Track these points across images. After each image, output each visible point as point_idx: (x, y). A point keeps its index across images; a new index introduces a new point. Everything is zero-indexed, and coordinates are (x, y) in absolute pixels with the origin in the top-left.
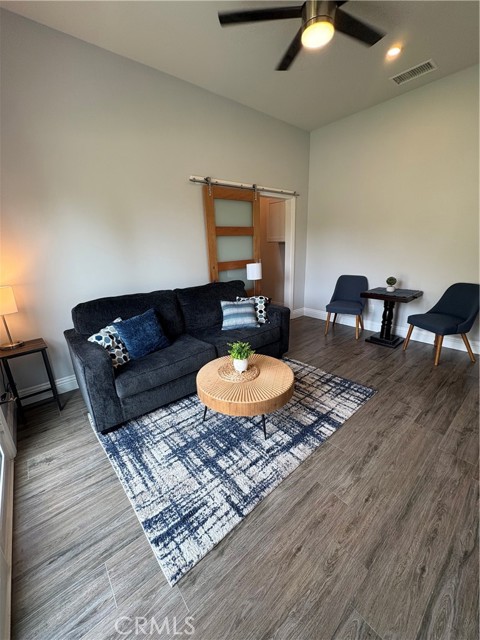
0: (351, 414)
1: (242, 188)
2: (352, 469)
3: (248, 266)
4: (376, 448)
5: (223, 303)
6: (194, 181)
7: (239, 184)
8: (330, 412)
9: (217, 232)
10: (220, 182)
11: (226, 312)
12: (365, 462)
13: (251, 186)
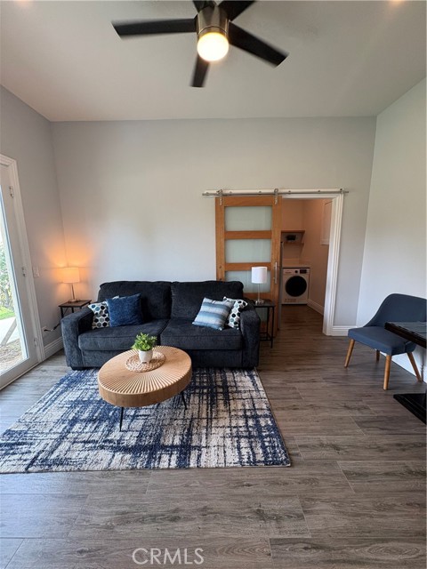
0: (213, 464)
1: (260, 194)
2: (123, 513)
3: (253, 268)
4: (174, 519)
5: (205, 300)
6: (207, 194)
7: (257, 191)
8: (199, 448)
9: (226, 236)
10: (234, 192)
11: (203, 308)
12: (142, 520)
13: (272, 191)
